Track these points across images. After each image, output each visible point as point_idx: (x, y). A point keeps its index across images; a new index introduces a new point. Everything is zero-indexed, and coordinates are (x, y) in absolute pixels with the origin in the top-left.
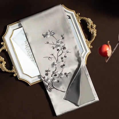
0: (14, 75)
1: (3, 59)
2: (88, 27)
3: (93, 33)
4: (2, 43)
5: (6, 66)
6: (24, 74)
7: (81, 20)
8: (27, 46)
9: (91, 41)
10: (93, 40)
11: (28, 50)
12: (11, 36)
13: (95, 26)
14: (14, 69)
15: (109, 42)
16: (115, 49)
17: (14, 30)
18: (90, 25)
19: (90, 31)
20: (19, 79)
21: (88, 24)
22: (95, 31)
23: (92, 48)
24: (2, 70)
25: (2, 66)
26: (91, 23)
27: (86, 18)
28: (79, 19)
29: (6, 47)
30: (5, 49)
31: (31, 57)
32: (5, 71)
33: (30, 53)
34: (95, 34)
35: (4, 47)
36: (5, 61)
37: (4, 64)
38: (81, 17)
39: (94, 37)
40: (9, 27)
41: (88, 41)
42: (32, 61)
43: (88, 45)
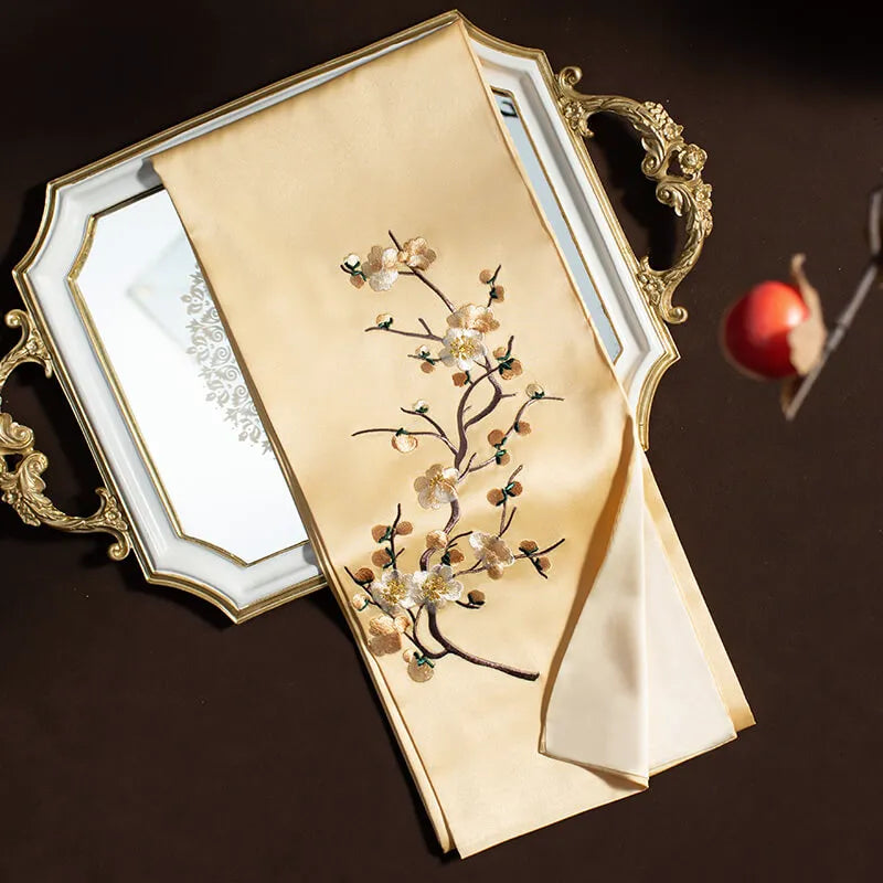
0: (116, 552)
1: (27, 434)
2: (647, 168)
3: (688, 212)
4: (12, 319)
5: (53, 485)
6: (186, 538)
7: (591, 122)
8: (200, 333)
9: (678, 274)
10: (691, 259)
11: (208, 363)
12: (81, 258)
13: (696, 158)
14: (111, 502)
15: (798, 261)
16: (847, 318)
17: (96, 216)
18: (662, 155)
19: (667, 194)
20: (147, 578)
21: (650, 145)
22: (703, 192)
23: (688, 320)
24: (23, 517)
25: (21, 492)
26: (665, 136)
27: (629, 100)
28: (581, 110)
29: (41, 344)
30: (35, 356)
31: (230, 411)
32: (44, 525)
33: (225, 383)
34: (701, 219)
35: (28, 346)
36: (38, 447)
37: (36, 475)
38: (593, 100)
39: (693, 242)
40: (57, 192)
41: (650, 270)
42: (242, 438)
43: (653, 303)
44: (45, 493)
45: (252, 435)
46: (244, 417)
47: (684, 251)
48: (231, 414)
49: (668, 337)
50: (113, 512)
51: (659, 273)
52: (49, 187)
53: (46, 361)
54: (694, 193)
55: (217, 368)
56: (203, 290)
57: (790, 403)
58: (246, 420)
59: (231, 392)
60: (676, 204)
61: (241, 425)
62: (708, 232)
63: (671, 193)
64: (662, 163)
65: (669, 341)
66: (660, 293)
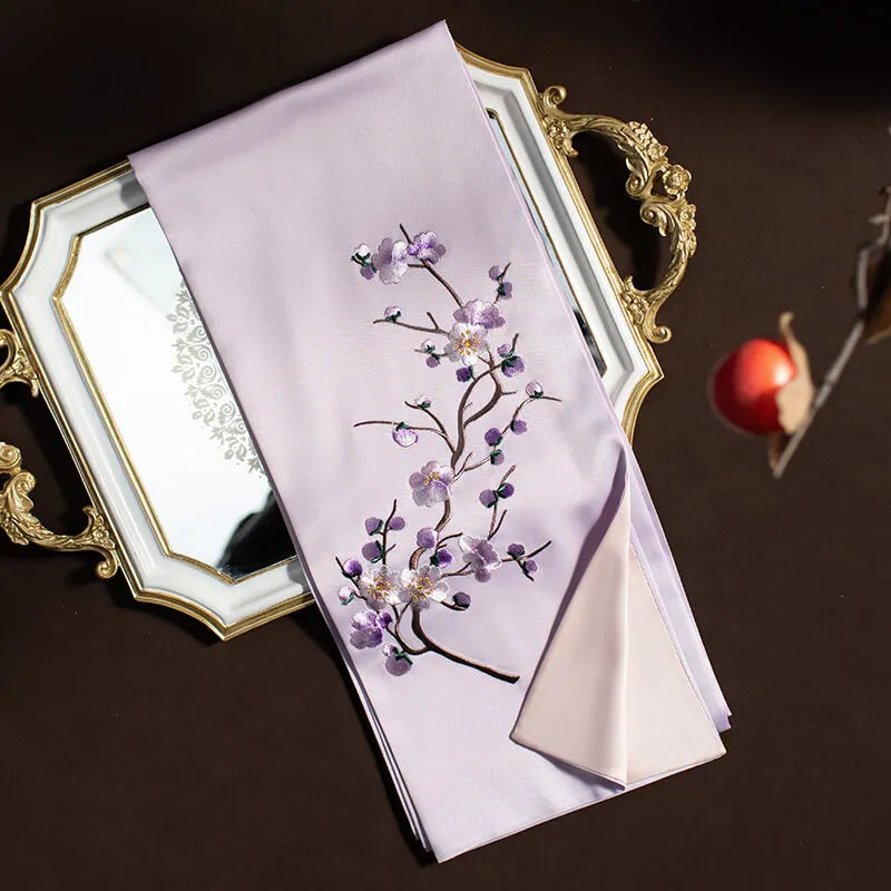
0: (104, 571)
1: (15, 454)
2: (632, 188)
3: (672, 232)
5: (41, 505)
6: (174, 556)
7: (576, 141)
8: (185, 352)
9: (662, 294)
10: (675, 280)
11: (194, 382)
12: (67, 277)
13: (680, 179)
14: (98, 520)
15: (786, 319)
17: (81, 235)
18: (647, 173)
19: (651, 214)
20: (135, 595)
21: (634, 165)
22: (688, 213)
23: (671, 339)
24: (11, 536)
25: (9, 511)
26: (650, 157)
27: (613, 120)
28: (565, 129)
29: (27, 363)
30: (21, 376)
31: (216, 430)
32: (32, 544)
33: (211, 401)
34: (685, 239)
35: (14, 366)
36: (25, 466)
37: (24, 494)
38: (578, 119)
39: (677, 262)
40: (42, 212)
41: (635, 290)
42: (228, 456)
43: (637, 323)
44: (33, 512)
45: (238, 453)
46: (230, 435)
47: (668, 271)
48: (217, 433)
49: (652, 357)
50: (100, 531)
51: (643, 292)
52: (34, 206)
53: (33, 381)
54: (678, 213)
55: (203, 387)
56: (188, 309)
57: (778, 459)
58: (233, 438)
59: (217, 410)
60: (660, 224)
61: (227, 443)
62: (692, 253)
63: (655, 214)
64: (646, 183)
65: (654, 361)
66: (644, 313)
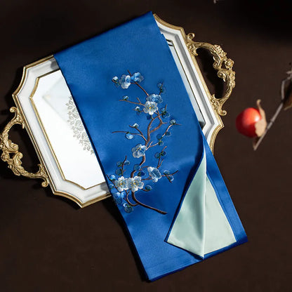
0: (44, 185)
1: (16, 147)
2: (215, 66)
3: (228, 80)
4: (11, 110)
5: (24, 163)
6: (66, 180)
7: (197, 51)
8: (72, 115)
9: (224, 100)
10: (228, 96)
11: (74, 125)
12: (34, 91)
13: (230, 63)
14: (42, 168)
15: (259, 101)
16: (273, 119)
17: (39, 77)
18: (220, 62)
19: (221, 74)
20: (54, 193)
21: (216, 59)
22: (233, 74)
23: (227, 114)
24: (15, 173)
25: (14, 165)
26: (221, 56)
27: (209, 44)
28: (194, 47)
29: (21, 118)
30: (19, 122)
31: (81, 140)
32: (21, 175)
33: (79, 131)
34: (231, 83)
35: (17, 119)
36: (19, 151)
37: (19, 160)
38: (198, 44)
39: (229, 90)
40: (27, 70)
41: (215, 99)
42: (84, 149)
43: (216, 109)
44: (22, 165)
45: (87, 148)
46: (85, 142)
47: (226, 93)
48: (81, 142)
50: (43, 172)
51: (218, 99)
52: (24, 68)
53: (23, 124)
54: (229, 74)
55: (77, 127)
56: (73, 102)
59: (81, 134)
60: (224, 78)
61: (84, 145)
62: (234, 87)
64: (219, 65)
66: (218, 106)
